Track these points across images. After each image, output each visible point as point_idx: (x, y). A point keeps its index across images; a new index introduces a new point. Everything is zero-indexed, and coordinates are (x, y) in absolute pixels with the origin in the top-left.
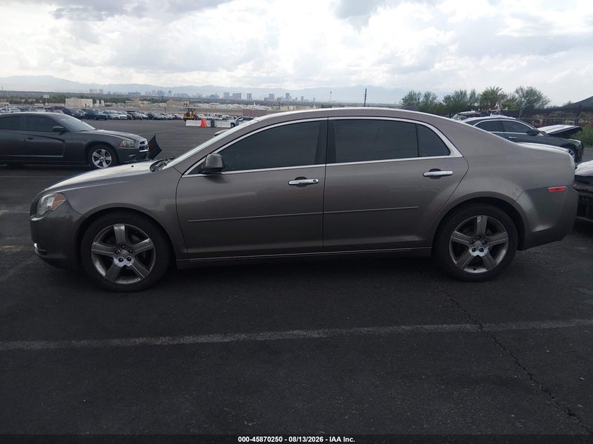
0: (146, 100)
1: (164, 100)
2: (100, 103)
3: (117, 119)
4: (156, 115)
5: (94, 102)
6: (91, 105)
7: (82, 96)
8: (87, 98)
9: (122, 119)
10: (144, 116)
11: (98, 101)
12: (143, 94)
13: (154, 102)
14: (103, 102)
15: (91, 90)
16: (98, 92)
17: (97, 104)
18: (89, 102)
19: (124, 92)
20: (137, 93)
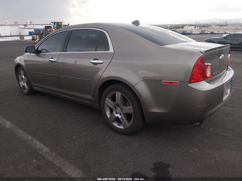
0: (218, 26)
1: (226, 25)
2: (197, 28)
3: (195, 34)
4: (215, 32)
5: (195, 27)
6: (194, 29)
7: (191, 25)
8: (193, 26)
9: (197, 34)
10: (209, 33)
11: (197, 27)
12: (218, 23)
13: (221, 26)
14: (199, 27)
15: (196, 22)
16: (199, 23)
17: (196, 28)
18: (193, 28)
19: (209, 22)
20: (215, 23)
